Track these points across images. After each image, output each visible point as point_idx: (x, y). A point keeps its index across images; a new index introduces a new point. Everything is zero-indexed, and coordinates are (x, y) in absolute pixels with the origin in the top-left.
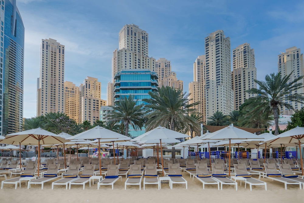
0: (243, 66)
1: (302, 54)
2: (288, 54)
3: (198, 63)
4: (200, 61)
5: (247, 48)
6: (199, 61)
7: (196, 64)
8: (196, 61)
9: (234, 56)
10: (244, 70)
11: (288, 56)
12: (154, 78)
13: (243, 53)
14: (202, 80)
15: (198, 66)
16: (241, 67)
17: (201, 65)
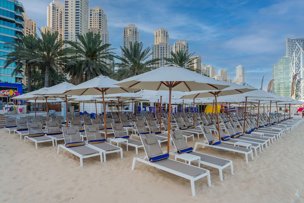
0: (98, 27)
1: (138, 32)
2: (130, 29)
3: (54, 8)
4: (56, 6)
5: (101, 11)
6: (54, 6)
7: (50, 8)
8: (51, 5)
9: (91, 15)
10: (99, 31)
11: (130, 30)
12: (19, 10)
13: (98, 15)
14: (57, 28)
15: (53, 11)
16: (96, 27)
17: (56, 11)
